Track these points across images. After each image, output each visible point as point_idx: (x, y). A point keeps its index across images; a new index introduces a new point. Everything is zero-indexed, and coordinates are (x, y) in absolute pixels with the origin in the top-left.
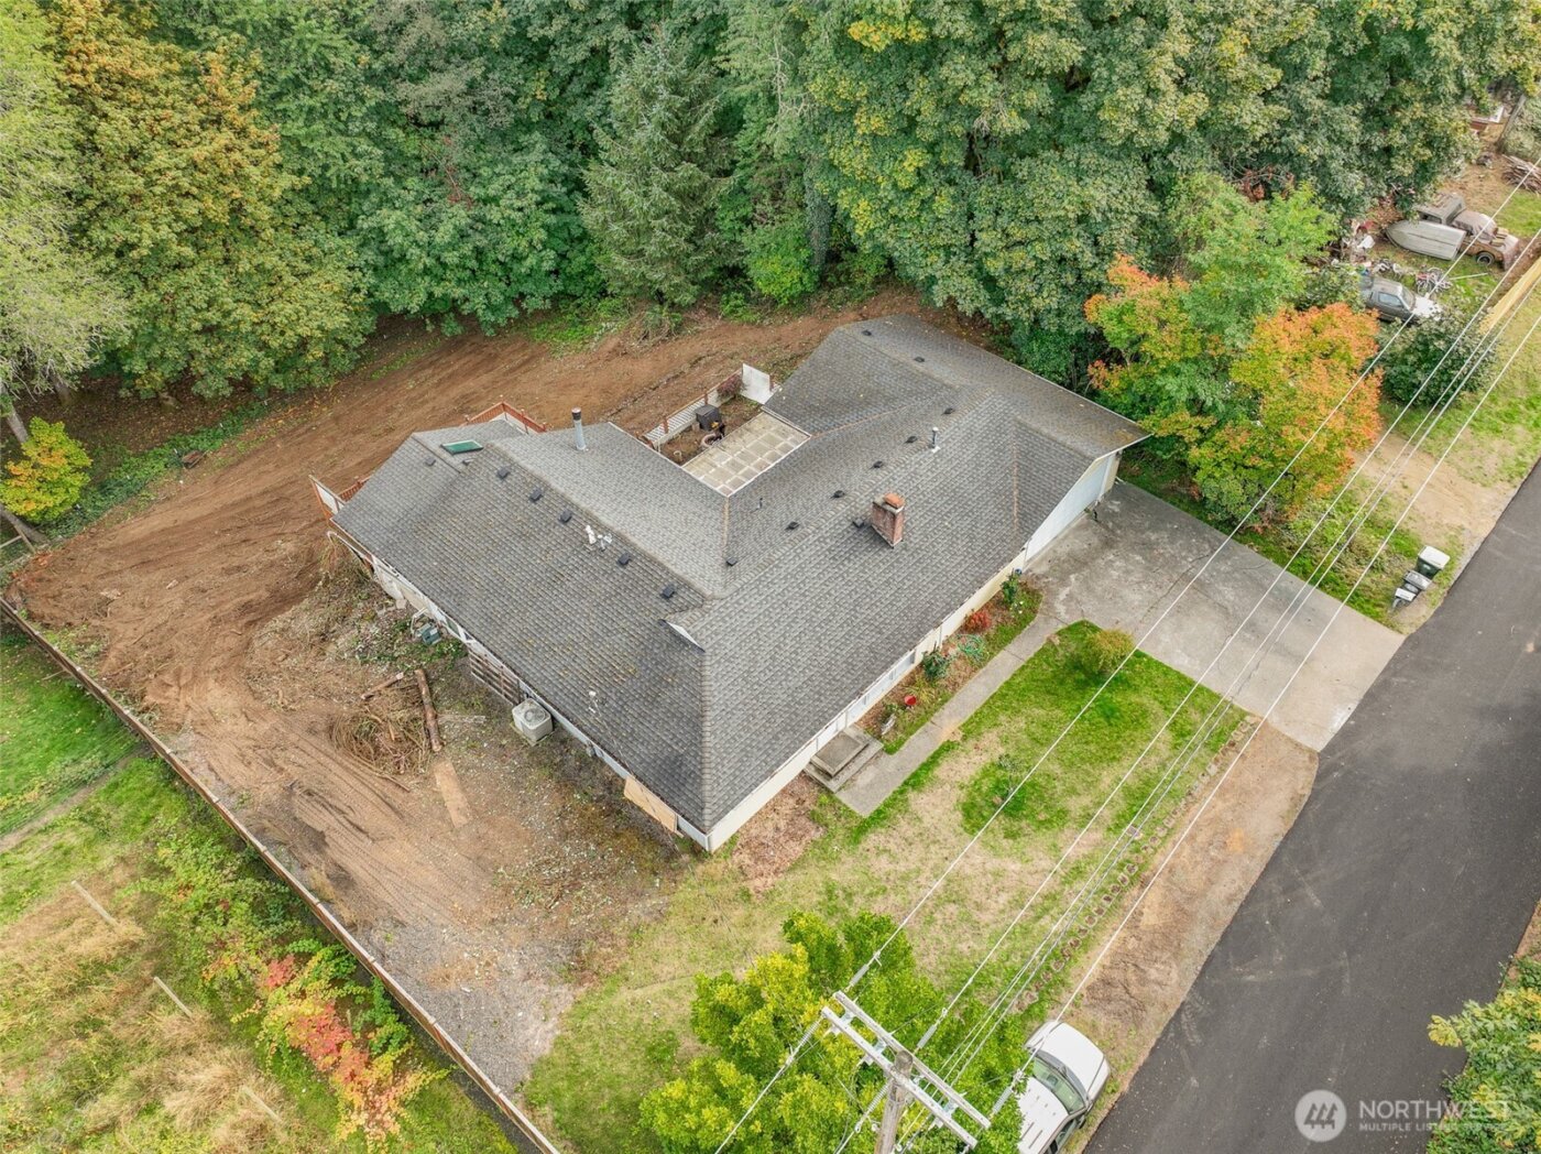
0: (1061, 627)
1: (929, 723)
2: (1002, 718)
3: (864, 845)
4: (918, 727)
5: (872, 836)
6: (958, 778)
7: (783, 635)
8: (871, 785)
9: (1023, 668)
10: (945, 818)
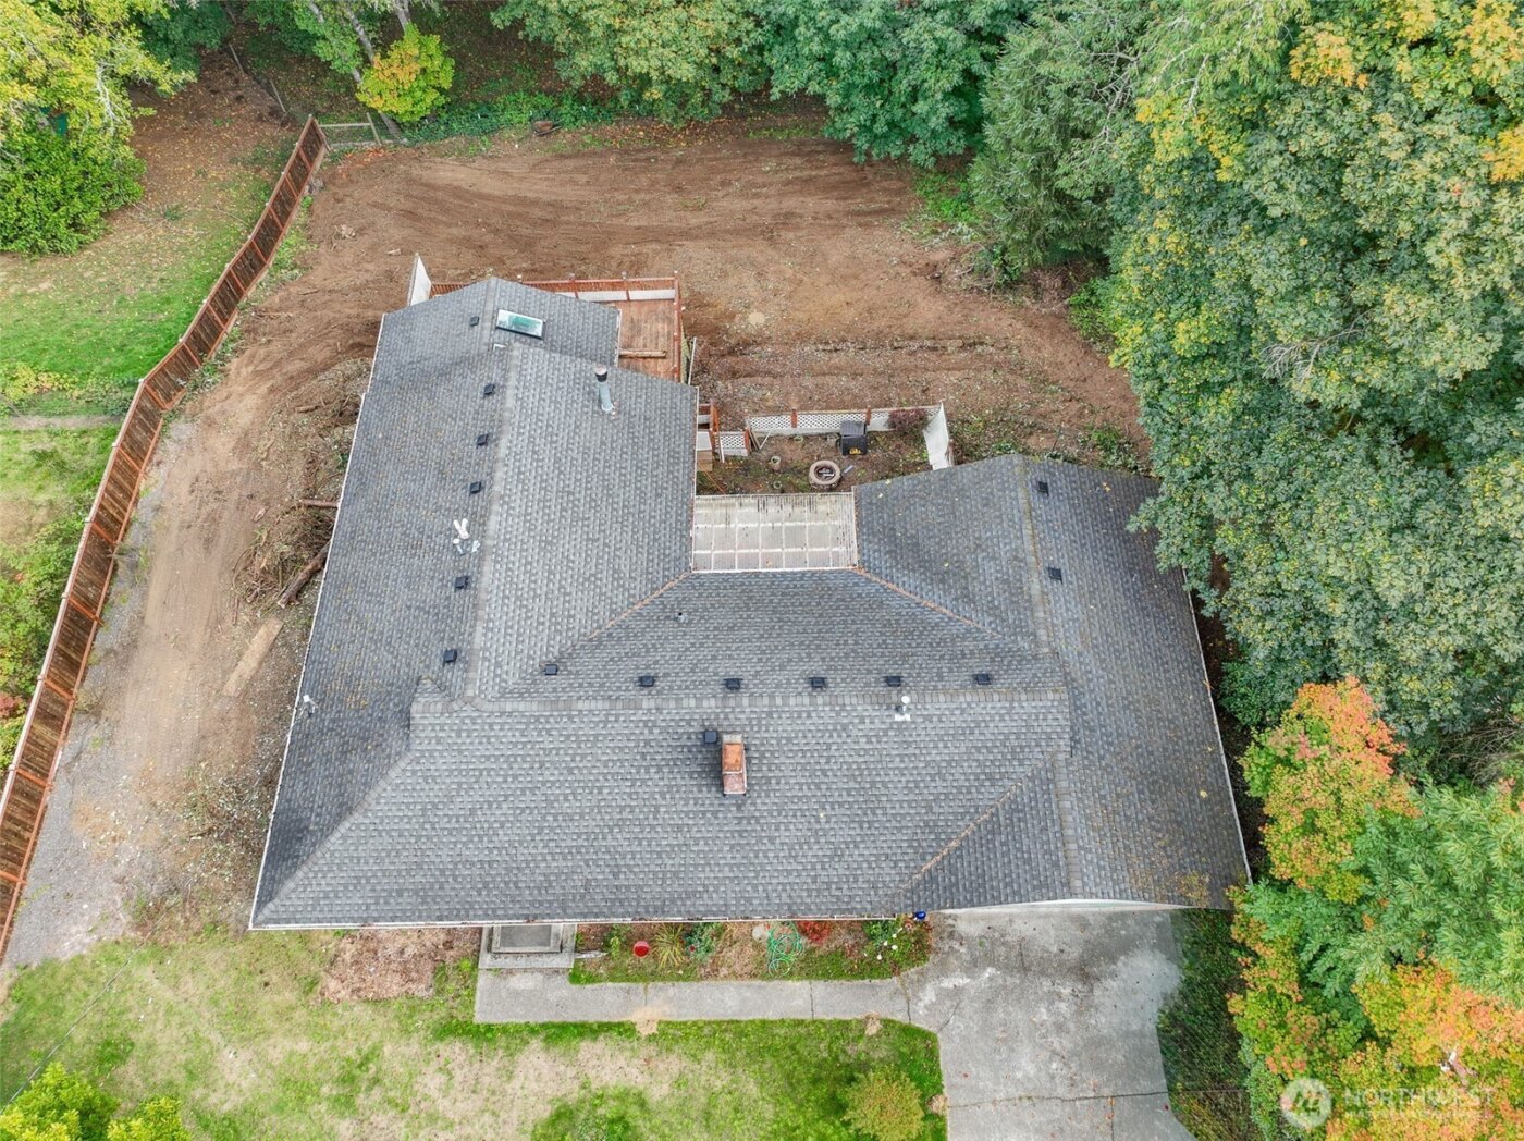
0: (900, 1017)
1: (641, 986)
2: (710, 1056)
3: (440, 1046)
4: (628, 979)
5: (458, 1045)
6: (592, 1074)
7: (506, 796)
8: (517, 994)
9: (800, 1023)
10: (532, 1099)
